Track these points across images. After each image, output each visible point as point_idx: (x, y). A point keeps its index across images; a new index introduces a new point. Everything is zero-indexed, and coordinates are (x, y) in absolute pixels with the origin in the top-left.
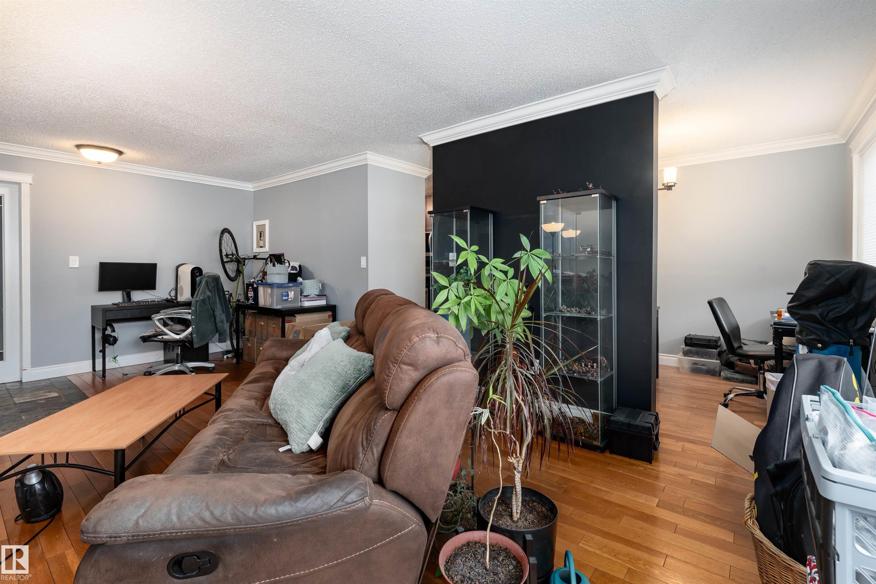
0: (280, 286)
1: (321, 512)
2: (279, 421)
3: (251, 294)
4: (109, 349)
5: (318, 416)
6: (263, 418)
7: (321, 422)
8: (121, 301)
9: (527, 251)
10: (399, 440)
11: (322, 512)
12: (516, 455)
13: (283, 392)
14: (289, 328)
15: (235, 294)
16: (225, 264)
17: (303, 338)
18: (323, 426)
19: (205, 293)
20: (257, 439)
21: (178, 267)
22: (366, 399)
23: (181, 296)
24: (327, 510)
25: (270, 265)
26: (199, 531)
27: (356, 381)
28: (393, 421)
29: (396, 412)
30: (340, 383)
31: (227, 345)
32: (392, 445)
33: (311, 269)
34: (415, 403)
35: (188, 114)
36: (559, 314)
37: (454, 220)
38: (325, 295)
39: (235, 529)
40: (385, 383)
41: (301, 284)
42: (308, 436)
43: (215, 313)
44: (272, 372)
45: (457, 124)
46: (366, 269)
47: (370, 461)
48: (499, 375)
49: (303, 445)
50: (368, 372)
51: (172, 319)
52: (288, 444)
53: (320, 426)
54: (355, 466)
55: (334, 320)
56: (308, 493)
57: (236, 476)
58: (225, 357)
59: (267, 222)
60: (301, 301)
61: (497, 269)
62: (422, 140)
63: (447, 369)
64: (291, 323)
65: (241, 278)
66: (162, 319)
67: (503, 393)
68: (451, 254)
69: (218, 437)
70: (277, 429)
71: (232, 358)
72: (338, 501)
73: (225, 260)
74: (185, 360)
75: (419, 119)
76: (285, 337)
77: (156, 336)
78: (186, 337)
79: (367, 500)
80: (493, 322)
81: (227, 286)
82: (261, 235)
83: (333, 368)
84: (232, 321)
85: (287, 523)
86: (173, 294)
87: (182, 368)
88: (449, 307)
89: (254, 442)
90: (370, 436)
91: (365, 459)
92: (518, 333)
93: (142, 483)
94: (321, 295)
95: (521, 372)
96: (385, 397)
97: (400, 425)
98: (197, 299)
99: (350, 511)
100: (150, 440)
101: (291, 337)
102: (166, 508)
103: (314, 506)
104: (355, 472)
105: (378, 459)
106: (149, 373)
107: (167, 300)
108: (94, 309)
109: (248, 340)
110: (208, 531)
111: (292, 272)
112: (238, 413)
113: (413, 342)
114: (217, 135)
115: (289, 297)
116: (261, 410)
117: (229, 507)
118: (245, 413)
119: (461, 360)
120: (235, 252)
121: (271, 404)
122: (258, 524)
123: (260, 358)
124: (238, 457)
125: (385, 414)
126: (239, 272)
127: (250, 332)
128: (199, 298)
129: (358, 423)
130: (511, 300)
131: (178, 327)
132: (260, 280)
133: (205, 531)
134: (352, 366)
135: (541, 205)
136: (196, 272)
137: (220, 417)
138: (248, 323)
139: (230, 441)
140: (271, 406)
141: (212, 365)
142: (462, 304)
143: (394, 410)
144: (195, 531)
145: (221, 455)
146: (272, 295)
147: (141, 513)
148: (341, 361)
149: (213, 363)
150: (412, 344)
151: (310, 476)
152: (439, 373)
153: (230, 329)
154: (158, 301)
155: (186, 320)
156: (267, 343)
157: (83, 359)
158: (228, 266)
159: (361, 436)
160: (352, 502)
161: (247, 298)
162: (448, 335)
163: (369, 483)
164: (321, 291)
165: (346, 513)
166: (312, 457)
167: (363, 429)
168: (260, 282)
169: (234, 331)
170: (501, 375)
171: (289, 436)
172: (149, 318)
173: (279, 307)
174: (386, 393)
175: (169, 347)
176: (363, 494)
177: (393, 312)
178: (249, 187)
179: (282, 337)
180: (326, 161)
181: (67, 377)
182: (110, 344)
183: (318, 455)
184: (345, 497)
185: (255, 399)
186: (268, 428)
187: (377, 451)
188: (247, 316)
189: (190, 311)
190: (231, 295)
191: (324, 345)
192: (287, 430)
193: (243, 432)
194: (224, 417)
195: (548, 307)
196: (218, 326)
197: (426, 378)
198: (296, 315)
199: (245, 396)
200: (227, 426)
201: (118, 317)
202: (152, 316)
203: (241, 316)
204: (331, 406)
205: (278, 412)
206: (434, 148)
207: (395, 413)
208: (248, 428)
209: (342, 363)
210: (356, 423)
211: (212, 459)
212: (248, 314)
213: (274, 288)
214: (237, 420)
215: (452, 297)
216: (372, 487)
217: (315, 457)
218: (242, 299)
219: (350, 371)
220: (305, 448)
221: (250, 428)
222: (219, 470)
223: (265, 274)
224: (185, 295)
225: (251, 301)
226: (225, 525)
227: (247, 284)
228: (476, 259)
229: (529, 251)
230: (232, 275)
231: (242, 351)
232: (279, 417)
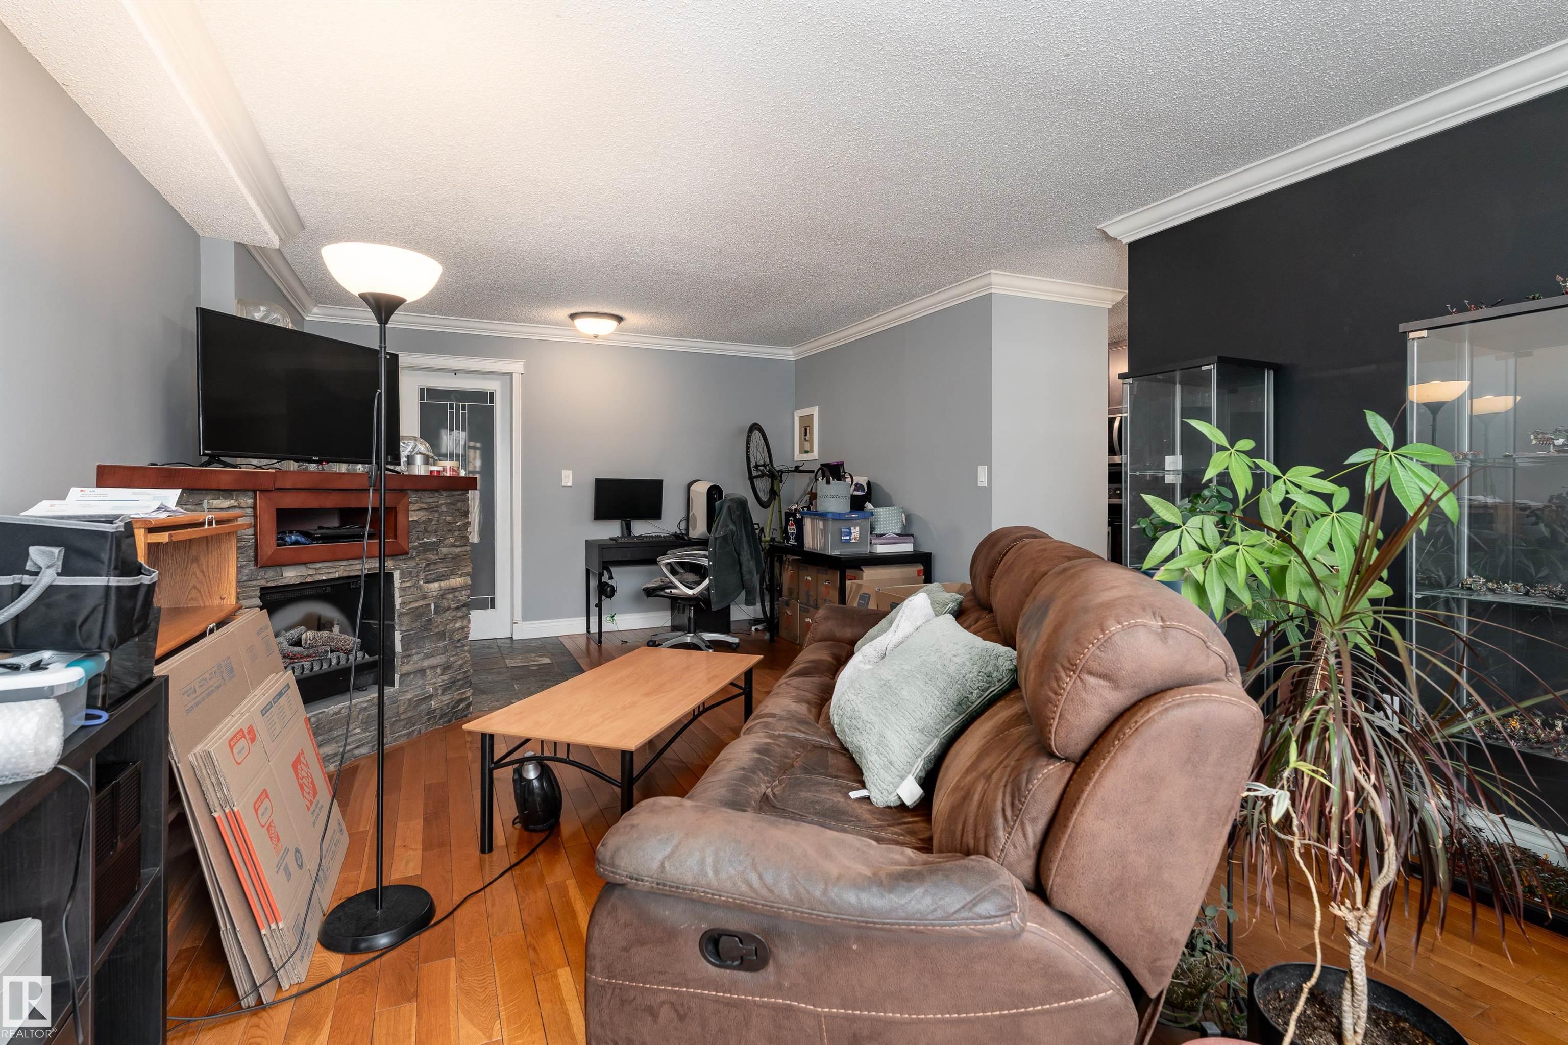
0: (838, 517)
1: (932, 920)
2: (848, 746)
3: (792, 529)
4: (606, 602)
5: (914, 747)
6: (821, 737)
7: (920, 759)
8: (619, 535)
9: (1386, 449)
10: (1081, 819)
11: (935, 920)
12: (1353, 903)
13: (853, 697)
14: (851, 588)
15: (768, 528)
16: (755, 480)
17: (876, 608)
18: (923, 766)
19: (727, 526)
20: (815, 770)
21: (689, 485)
22: (1006, 730)
23: (693, 530)
24: (942, 919)
25: (821, 481)
26: (743, 900)
27: (982, 695)
28: (1065, 780)
29: (1073, 766)
30: (953, 695)
31: (755, 610)
32: (1066, 826)
33: (887, 489)
34: (1115, 753)
35: (708, 248)
36: (1460, 594)
37: (1178, 387)
38: (912, 535)
39: (794, 911)
40: (1050, 705)
41: (872, 514)
42: (897, 779)
43: (742, 558)
44: (830, 662)
45: (1185, 189)
46: (988, 489)
47: (1019, 848)
48: (1312, 720)
49: (890, 793)
50: (1005, 680)
51: (682, 564)
52: (864, 786)
53: (919, 766)
54: (991, 851)
55: (928, 579)
56: (909, 881)
57: (792, 825)
58: (753, 629)
59: (815, 411)
60: (871, 543)
61: (1299, 487)
62: (1105, 232)
63: (1186, 695)
64: (854, 581)
65: (777, 502)
66: (670, 563)
67: (1322, 758)
68: (1169, 459)
69: (756, 755)
70: (844, 759)
71: (763, 631)
72: (963, 907)
73: (755, 473)
74: (699, 629)
75: (1100, 193)
76: (845, 604)
77: (662, 588)
78: (701, 593)
79: (1015, 919)
80: (1292, 603)
81: (758, 515)
82: (806, 431)
83: (939, 667)
84: (764, 572)
85: (875, 923)
86: (683, 526)
87: (695, 641)
88: (1182, 566)
89: (810, 773)
90: (1020, 801)
91: (1009, 841)
92: (1359, 633)
93: (665, 807)
94: (905, 535)
95: (1367, 720)
96: (1050, 732)
97: (1082, 791)
98: (717, 536)
99: (985, 932)
100: (660, 746)
101: (855, 605)
102: (698, 853)
103: (920, 906)
104: (989, 860)
105: (1034, 847)
106: (653, 644)
107: (676, 535)
108: (589, 543)
109: (787, 604)
110: (756, 903)
111: (856, 493)
112: (785, 723)
113: (1110, 632)
114: (746, 275)
115: (853, 536)
116: (817, 723)
117: (785, 875)
118: (795, 724)
119: (1218, 680)
120: (768, 461)
121: (835, 715)
122: (829, 913)
123: (809, 635)
124: (787, 794)
125: (1048, 765)
126: (774, 493)
127: (791, 591)
128: (719, 533)
129: (993, 772)
130: (1344, 559)
131: (691, 577)
132: (805, 507)
133: (752, 902)
134: (975, 667)
135: (1409, 343)
136: (714, 493)
137: (757, 724)
138: (787, 576)
139: (774, 766)
140: (835, 719)
141: (736, 640)
142: (1213, 562)
143: (1067, 759)
144: (738, 899)
145: (763, 786)
146: (824, 532)
147: (666, 853)
148: (955, 656)
149: (737, 637)
150: (1107, 637)
151: (909, 852)
152: (1169, 700)
153: (761, 585)
154: (664, 537)
155: (701, 566)
156: (821, 612)
157: (575, 615)
158: (758, 483)
159: (1000, 798)
160: (988, 915)
161: (786, 537)
162: (1187, 624)
163: (1018, 889)
164: (905, 527)
165: (977, 934)
166: (904, 817)
167: (1005, 786)
168: (805, 509)
169: (766, 589)
170: (1314, 720)
171: (865, 774)
172: (654, 562)
173: (836, 553)
174: (1051, 725)
175: (679, 607)
176: (1009, 907)
177: (1054, 570)
178: (789, 354)
179: (840, 603)
180: (915, 296)
181: (560, 638)
182: (608, 597)
183: (913, 816)
184: (975, 903)
185: (808, 702)
186: (830, 755)
187: (1034, 832)
188: (786, 566)
189: (706, 553)
190: (762, 530)
191: (919, 623)
192: (861, 763)
193: (793, 755)
194: (764, 726)
195: (1429, 578)
196: (744, 579)
197: (1136, 708)
198: (863, 568)
199: (792, 697)
200: (769, 741)
201: (616, 559)
202: (659, 559)
203: (777, 565)
204: (937, 733)
205: (847, 730)
206: (1132, 246)
207: (1069, 766)
208: (799, 749)
209: (956, 659)
210: (989, 772)
211: (751, 790)
212: (787, 563)
213: (828, 520)
214: (781, 733)
215: (1190, 546)
216: (1025, 900)
217: (910, 820)
218: (778, 537)
219: (971, 675)
220: (892, 801)
221: (801, 750)
222: (761, 808)
223: (813, 496)
224: (699, 529)
225: (792, 542)
226: (780, 901)
227: (786, 513)
228: (1250, 468)
229: (1390, 447)
230: (764, 498)
231: (778, 621)
232: (848, 739)
